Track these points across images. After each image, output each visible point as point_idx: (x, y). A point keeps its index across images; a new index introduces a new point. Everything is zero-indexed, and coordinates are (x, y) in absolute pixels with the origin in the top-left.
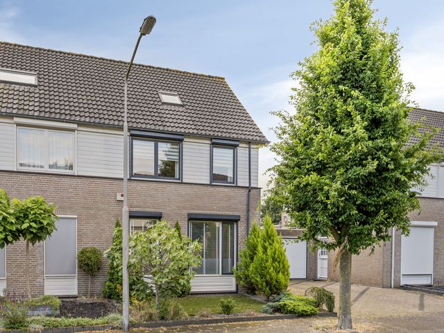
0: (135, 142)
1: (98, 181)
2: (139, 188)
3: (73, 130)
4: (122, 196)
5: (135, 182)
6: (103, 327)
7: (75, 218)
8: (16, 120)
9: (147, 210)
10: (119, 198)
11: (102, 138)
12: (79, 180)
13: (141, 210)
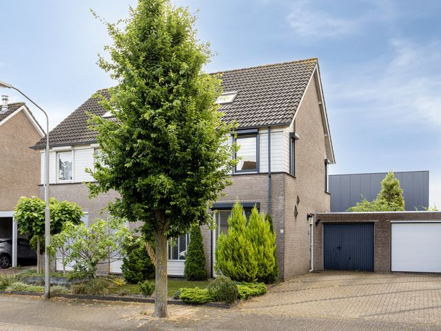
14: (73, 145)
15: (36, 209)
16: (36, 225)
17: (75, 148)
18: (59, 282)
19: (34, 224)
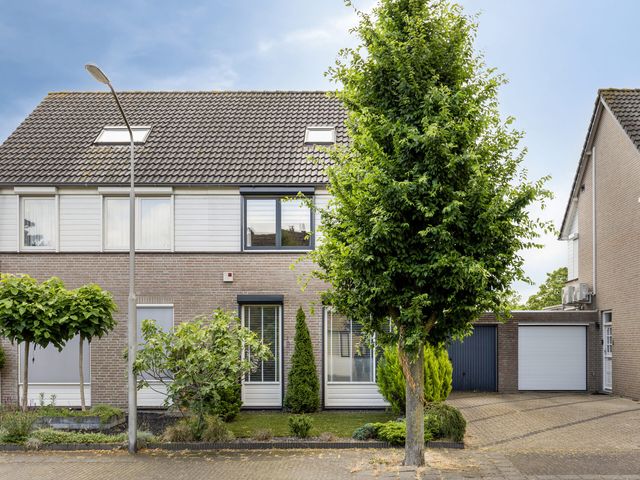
0: (250, 202)
1: (200, 257)
2: (253, 264)
3: (169, 195)
4: (230, 275)
5: (249, 256)
6: (112, 446)
7: (171, 308)
8: (102, 190)
9: (265, 292)
10: (226, 278)
11: (207, 201)
12: (177, 259)
13: (256, 292)
14: (59, 187)
15: (36, 297)
16: (42, 324)
17: (62, 192)
18: (82, 426)
19: (36, 323)
